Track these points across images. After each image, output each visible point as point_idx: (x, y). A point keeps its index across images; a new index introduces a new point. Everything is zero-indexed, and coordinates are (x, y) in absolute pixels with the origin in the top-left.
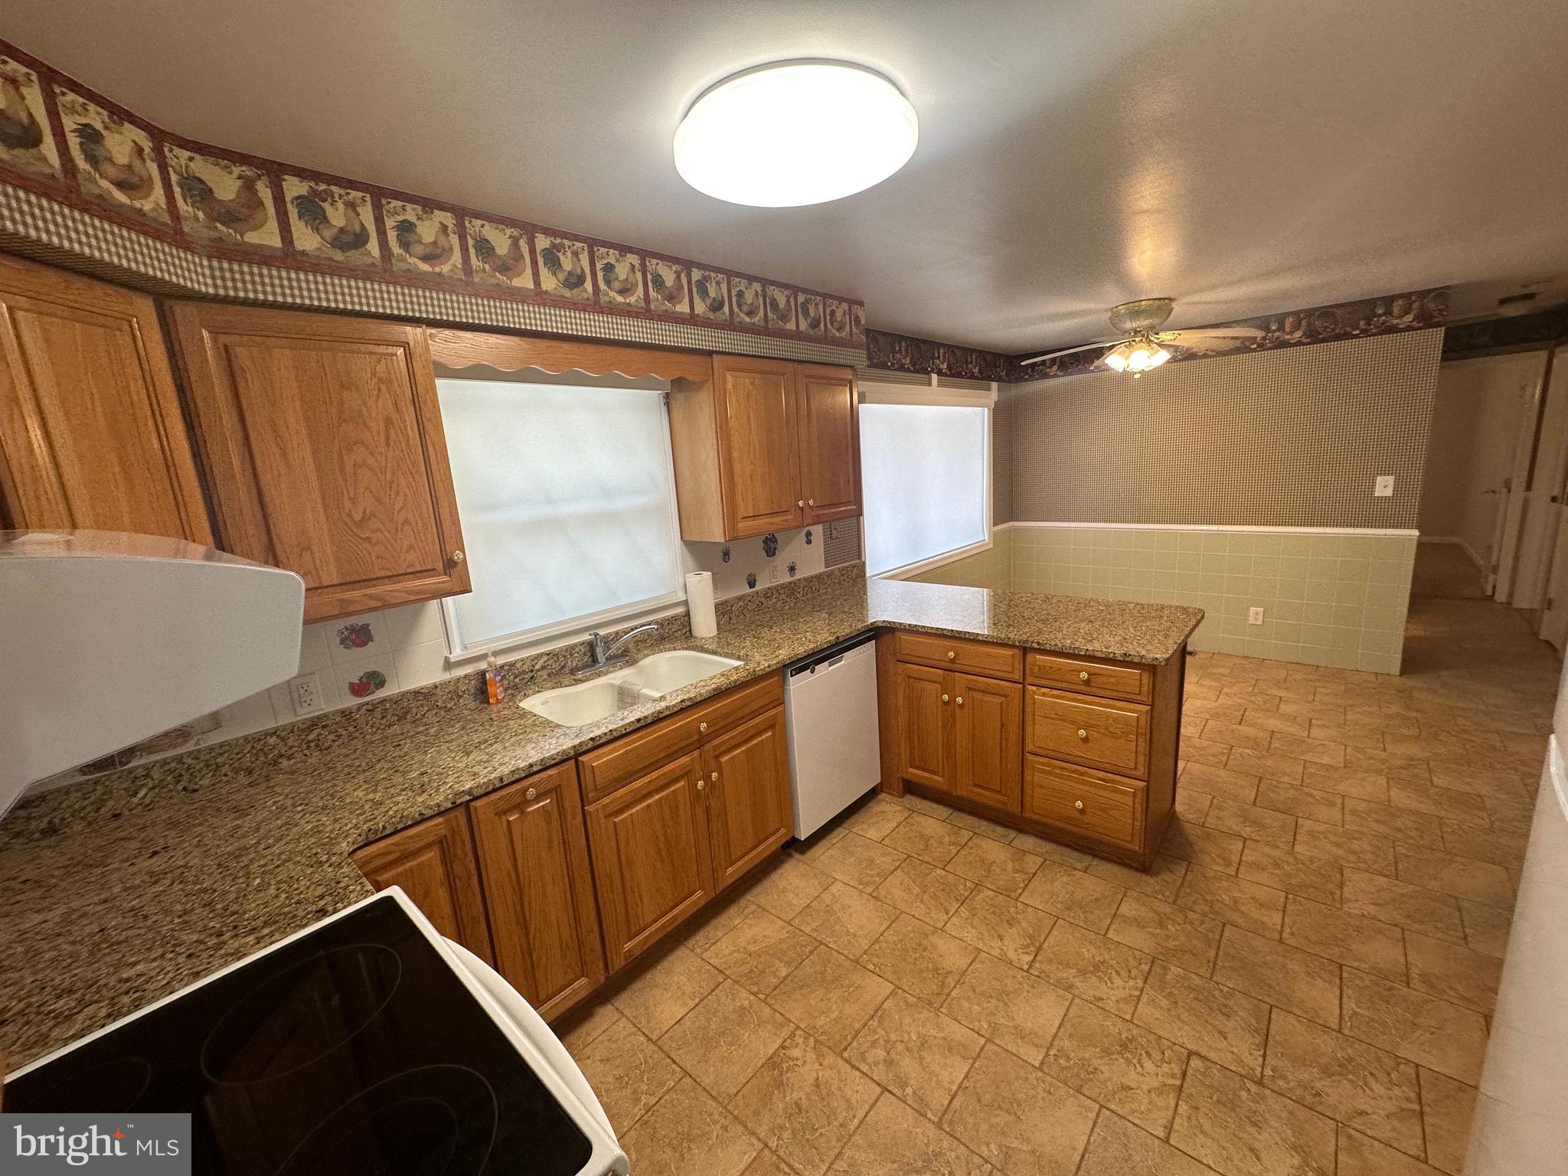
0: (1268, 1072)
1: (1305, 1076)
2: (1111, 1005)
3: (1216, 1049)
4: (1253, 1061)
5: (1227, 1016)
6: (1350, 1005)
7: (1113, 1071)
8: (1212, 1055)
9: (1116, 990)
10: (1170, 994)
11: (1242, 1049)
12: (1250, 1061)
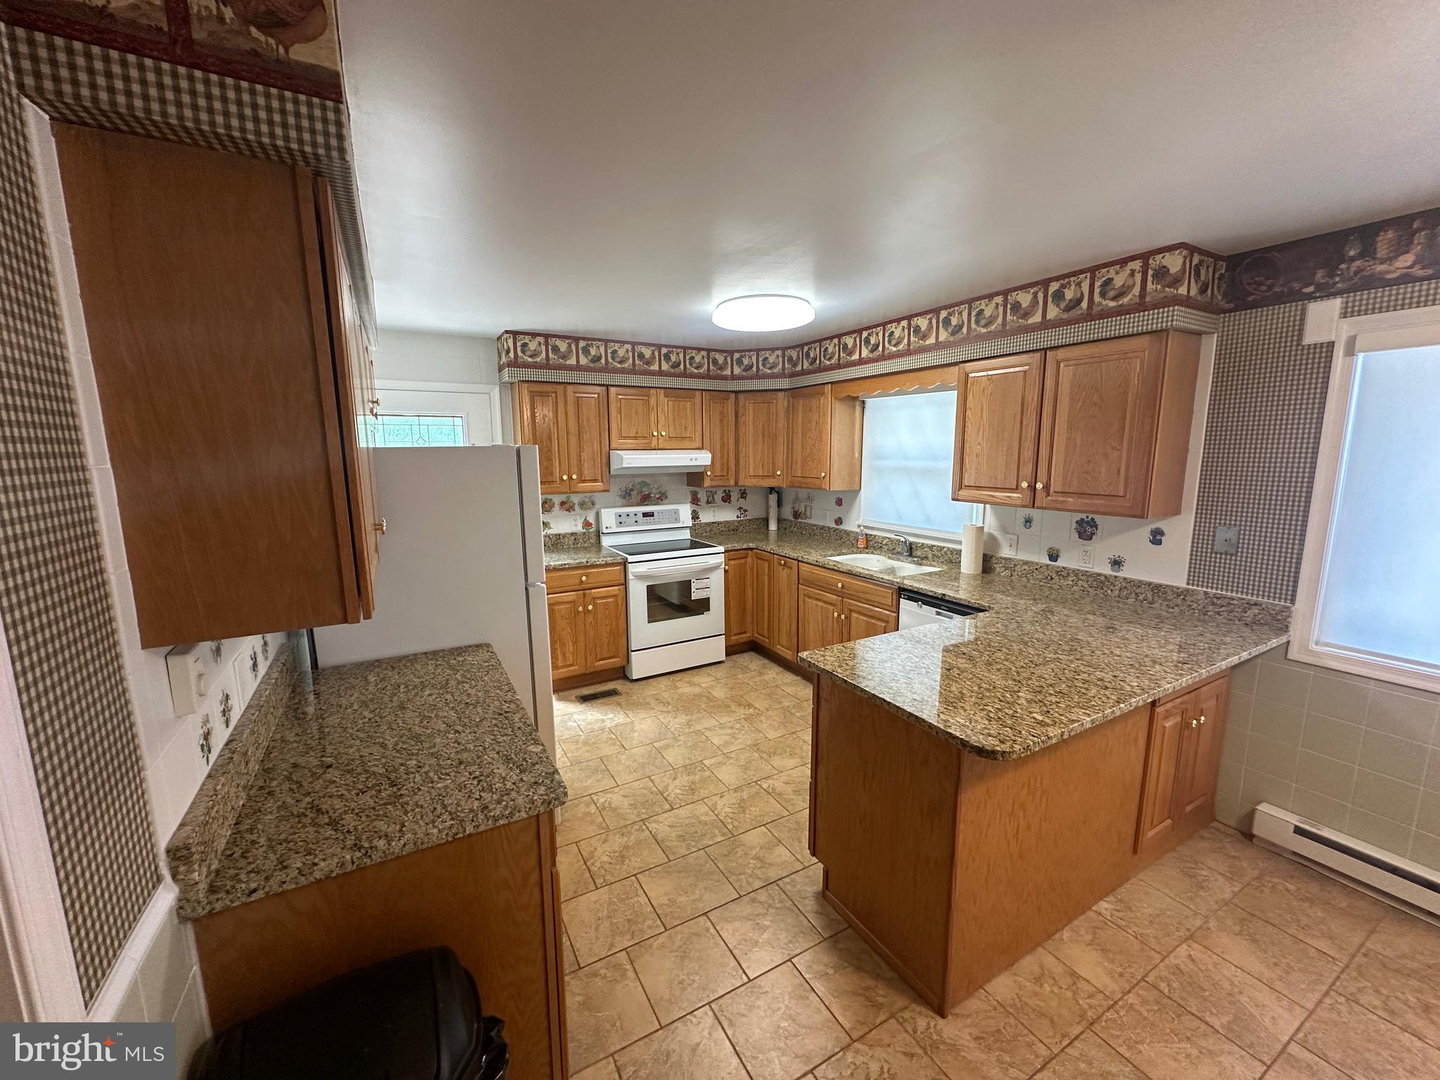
0: (644, 827)
1: (632, 837)
2: (716, 798)
3: (668, 818)
4: (653, 826)
5: (680, 836)
6: (643, 899)
7: (684, 780)
8: (666, 815)
9: (724, 806)
10: (706, 824)
11: (661, 826)
12: (654, 825)
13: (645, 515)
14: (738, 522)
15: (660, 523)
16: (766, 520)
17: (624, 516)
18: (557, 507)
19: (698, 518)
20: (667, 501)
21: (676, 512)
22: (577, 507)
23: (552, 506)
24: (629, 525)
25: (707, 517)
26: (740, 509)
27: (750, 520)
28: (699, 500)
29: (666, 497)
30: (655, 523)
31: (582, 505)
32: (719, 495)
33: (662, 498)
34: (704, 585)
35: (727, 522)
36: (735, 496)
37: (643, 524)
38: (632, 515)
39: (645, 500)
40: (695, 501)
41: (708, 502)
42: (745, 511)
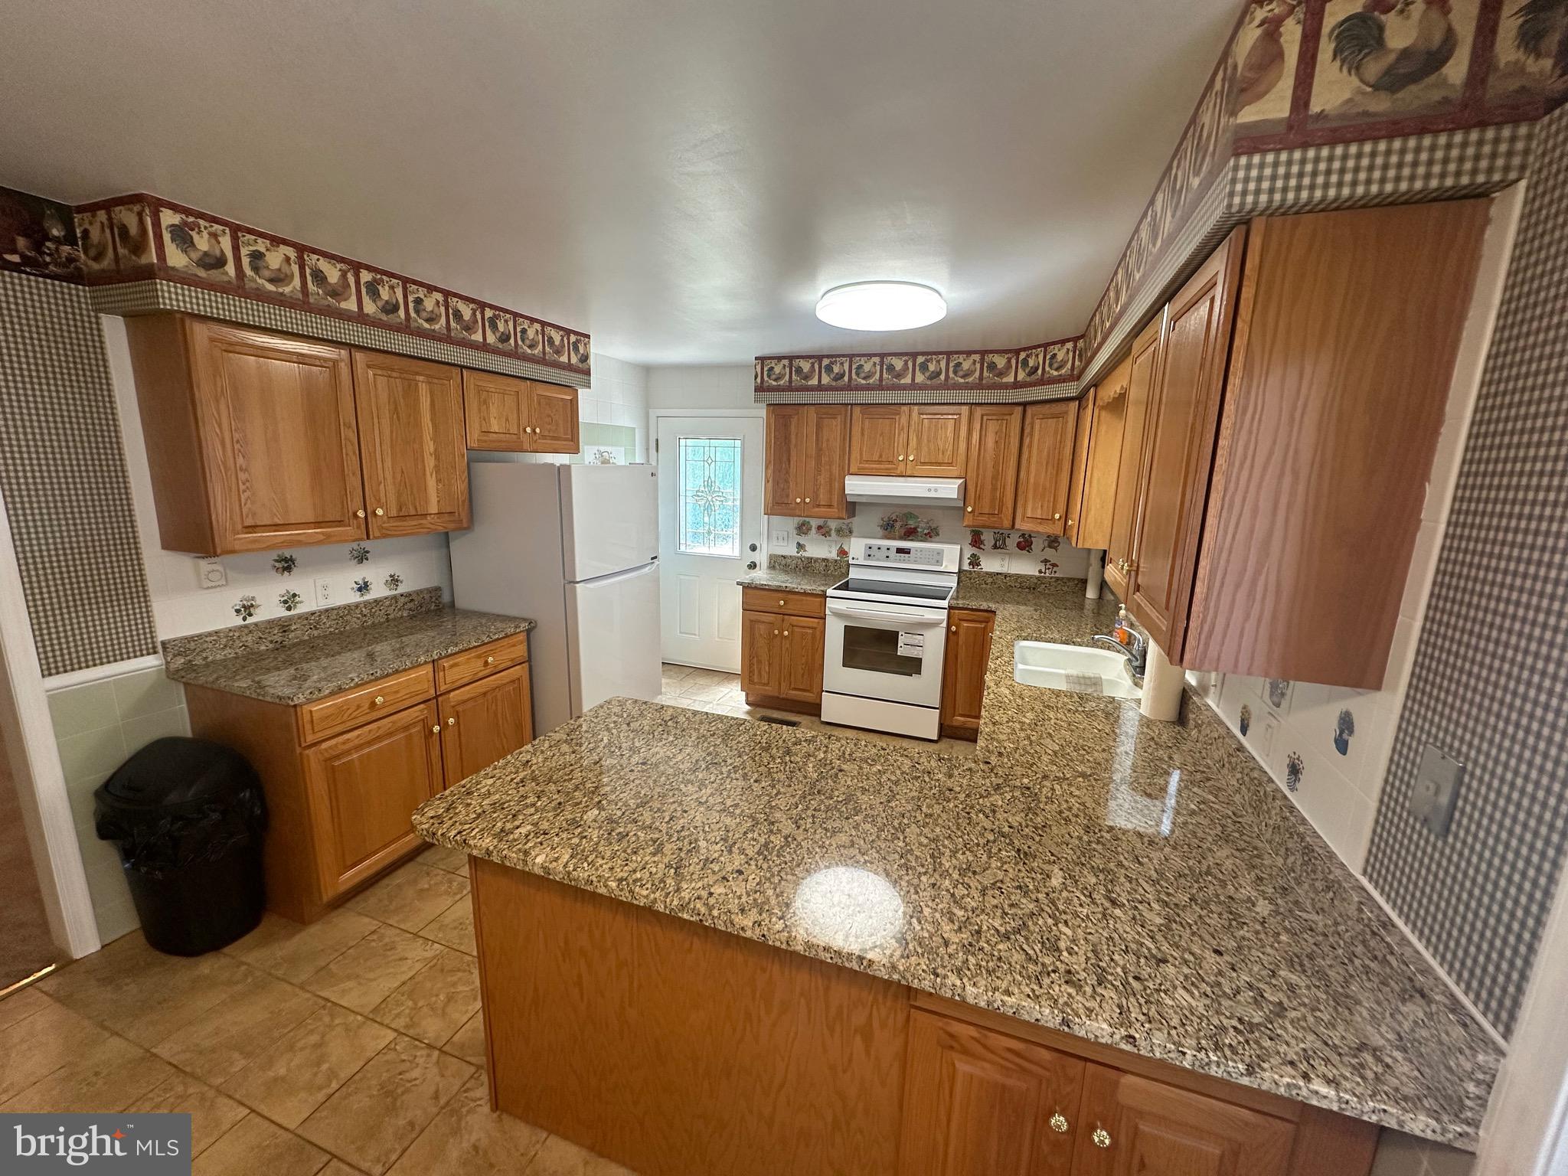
13: (900, 551)
14: (1038, 578)
15: (915, 562)
16: (1084, 582)
17: (875, 549)
18: (814, 530)
19: (978, 564)
20: (937, 539)
21: (940, 553)
22: (833, 533)
23: (809, 529)
24: (878, 560)
25: (991, 564)
26: (1045, 561)
27: (1058, 579)
28: (982, 542)
29: (938, 534)
30: (909, 562)
31: (839, 531)
32: (1013, 541)
33: (931, 535)
34: (916, 642)
35: (1019, 576)
36: (1037, 544)
37: (895, 561)
38: (884, 549)
39: (910, 534)
40: (976, 542)
41: (995, 547)
42: (1054, 565)
